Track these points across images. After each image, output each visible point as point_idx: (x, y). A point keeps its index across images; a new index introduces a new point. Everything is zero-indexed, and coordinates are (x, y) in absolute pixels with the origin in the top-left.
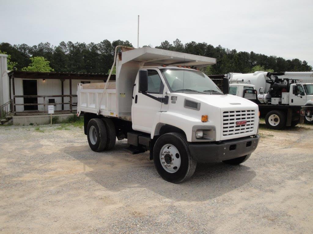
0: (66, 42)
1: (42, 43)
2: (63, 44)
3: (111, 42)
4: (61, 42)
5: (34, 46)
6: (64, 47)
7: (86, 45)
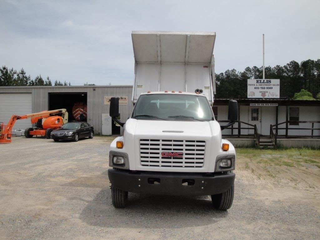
0: (251, 67)
1: (228, 70)
2: (248, 69)
3: (300, 63)
4: (247, 68)
5: (221, 74)
6: (249, 72)
7: (272, 68)
